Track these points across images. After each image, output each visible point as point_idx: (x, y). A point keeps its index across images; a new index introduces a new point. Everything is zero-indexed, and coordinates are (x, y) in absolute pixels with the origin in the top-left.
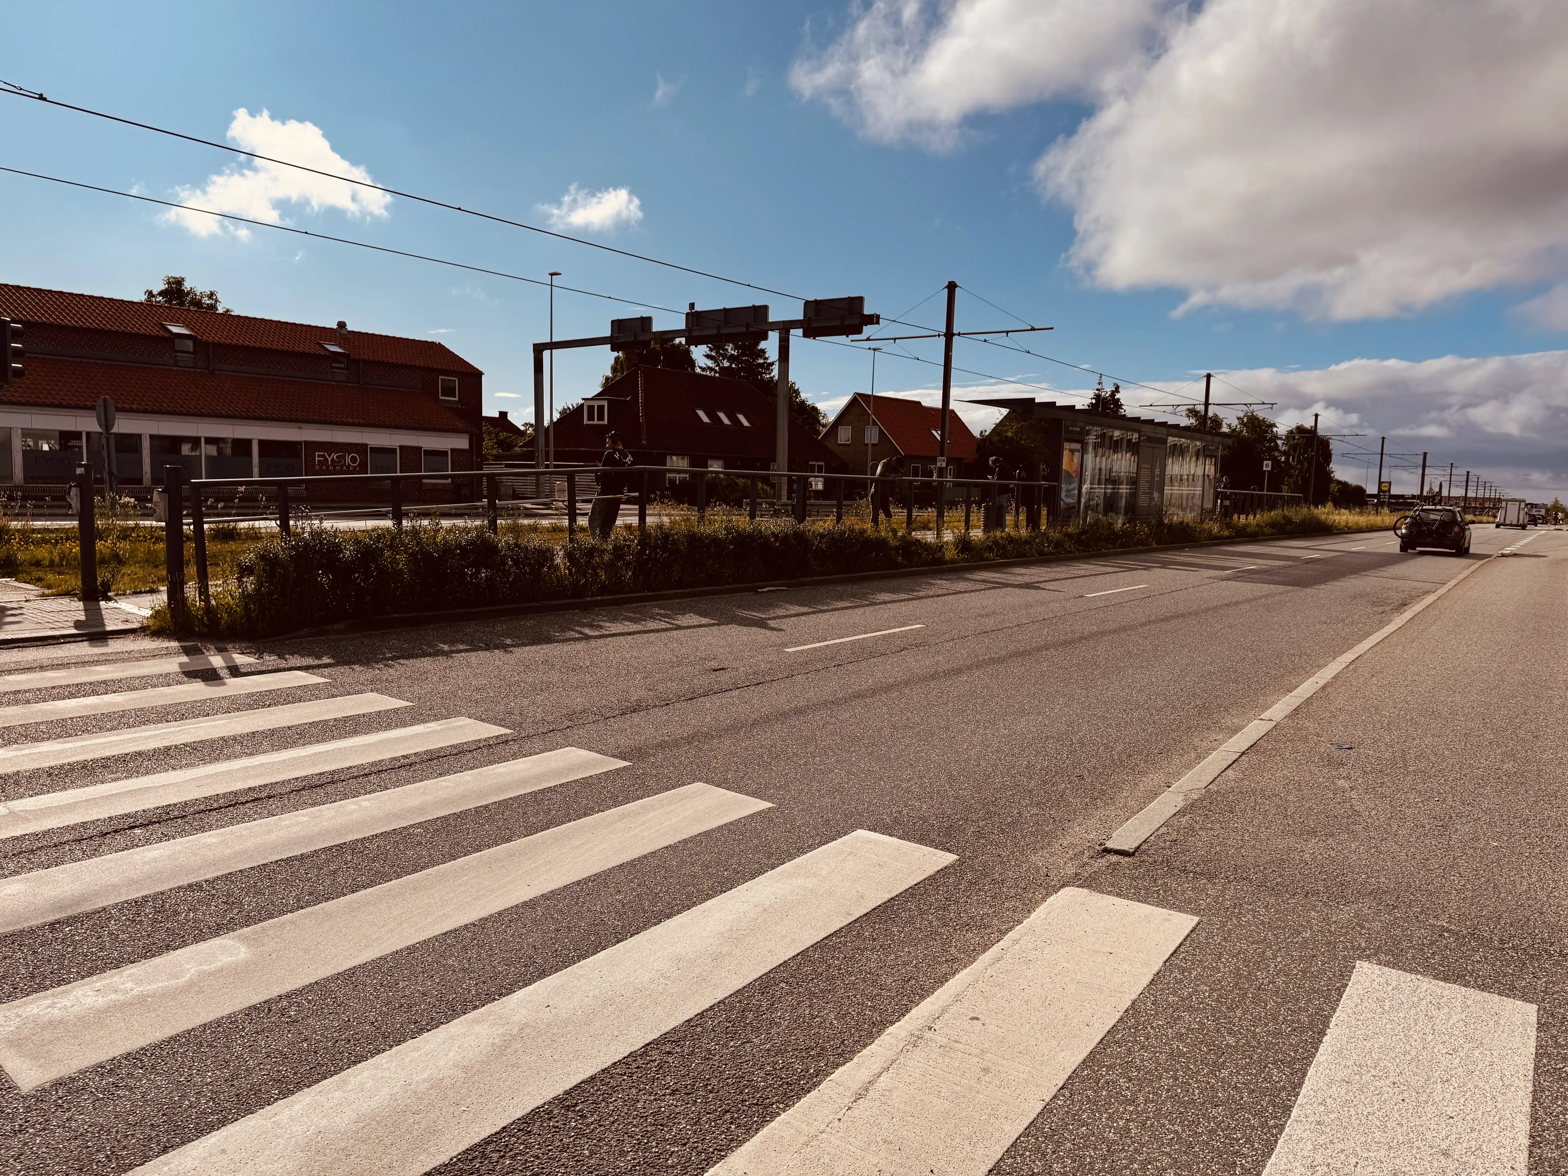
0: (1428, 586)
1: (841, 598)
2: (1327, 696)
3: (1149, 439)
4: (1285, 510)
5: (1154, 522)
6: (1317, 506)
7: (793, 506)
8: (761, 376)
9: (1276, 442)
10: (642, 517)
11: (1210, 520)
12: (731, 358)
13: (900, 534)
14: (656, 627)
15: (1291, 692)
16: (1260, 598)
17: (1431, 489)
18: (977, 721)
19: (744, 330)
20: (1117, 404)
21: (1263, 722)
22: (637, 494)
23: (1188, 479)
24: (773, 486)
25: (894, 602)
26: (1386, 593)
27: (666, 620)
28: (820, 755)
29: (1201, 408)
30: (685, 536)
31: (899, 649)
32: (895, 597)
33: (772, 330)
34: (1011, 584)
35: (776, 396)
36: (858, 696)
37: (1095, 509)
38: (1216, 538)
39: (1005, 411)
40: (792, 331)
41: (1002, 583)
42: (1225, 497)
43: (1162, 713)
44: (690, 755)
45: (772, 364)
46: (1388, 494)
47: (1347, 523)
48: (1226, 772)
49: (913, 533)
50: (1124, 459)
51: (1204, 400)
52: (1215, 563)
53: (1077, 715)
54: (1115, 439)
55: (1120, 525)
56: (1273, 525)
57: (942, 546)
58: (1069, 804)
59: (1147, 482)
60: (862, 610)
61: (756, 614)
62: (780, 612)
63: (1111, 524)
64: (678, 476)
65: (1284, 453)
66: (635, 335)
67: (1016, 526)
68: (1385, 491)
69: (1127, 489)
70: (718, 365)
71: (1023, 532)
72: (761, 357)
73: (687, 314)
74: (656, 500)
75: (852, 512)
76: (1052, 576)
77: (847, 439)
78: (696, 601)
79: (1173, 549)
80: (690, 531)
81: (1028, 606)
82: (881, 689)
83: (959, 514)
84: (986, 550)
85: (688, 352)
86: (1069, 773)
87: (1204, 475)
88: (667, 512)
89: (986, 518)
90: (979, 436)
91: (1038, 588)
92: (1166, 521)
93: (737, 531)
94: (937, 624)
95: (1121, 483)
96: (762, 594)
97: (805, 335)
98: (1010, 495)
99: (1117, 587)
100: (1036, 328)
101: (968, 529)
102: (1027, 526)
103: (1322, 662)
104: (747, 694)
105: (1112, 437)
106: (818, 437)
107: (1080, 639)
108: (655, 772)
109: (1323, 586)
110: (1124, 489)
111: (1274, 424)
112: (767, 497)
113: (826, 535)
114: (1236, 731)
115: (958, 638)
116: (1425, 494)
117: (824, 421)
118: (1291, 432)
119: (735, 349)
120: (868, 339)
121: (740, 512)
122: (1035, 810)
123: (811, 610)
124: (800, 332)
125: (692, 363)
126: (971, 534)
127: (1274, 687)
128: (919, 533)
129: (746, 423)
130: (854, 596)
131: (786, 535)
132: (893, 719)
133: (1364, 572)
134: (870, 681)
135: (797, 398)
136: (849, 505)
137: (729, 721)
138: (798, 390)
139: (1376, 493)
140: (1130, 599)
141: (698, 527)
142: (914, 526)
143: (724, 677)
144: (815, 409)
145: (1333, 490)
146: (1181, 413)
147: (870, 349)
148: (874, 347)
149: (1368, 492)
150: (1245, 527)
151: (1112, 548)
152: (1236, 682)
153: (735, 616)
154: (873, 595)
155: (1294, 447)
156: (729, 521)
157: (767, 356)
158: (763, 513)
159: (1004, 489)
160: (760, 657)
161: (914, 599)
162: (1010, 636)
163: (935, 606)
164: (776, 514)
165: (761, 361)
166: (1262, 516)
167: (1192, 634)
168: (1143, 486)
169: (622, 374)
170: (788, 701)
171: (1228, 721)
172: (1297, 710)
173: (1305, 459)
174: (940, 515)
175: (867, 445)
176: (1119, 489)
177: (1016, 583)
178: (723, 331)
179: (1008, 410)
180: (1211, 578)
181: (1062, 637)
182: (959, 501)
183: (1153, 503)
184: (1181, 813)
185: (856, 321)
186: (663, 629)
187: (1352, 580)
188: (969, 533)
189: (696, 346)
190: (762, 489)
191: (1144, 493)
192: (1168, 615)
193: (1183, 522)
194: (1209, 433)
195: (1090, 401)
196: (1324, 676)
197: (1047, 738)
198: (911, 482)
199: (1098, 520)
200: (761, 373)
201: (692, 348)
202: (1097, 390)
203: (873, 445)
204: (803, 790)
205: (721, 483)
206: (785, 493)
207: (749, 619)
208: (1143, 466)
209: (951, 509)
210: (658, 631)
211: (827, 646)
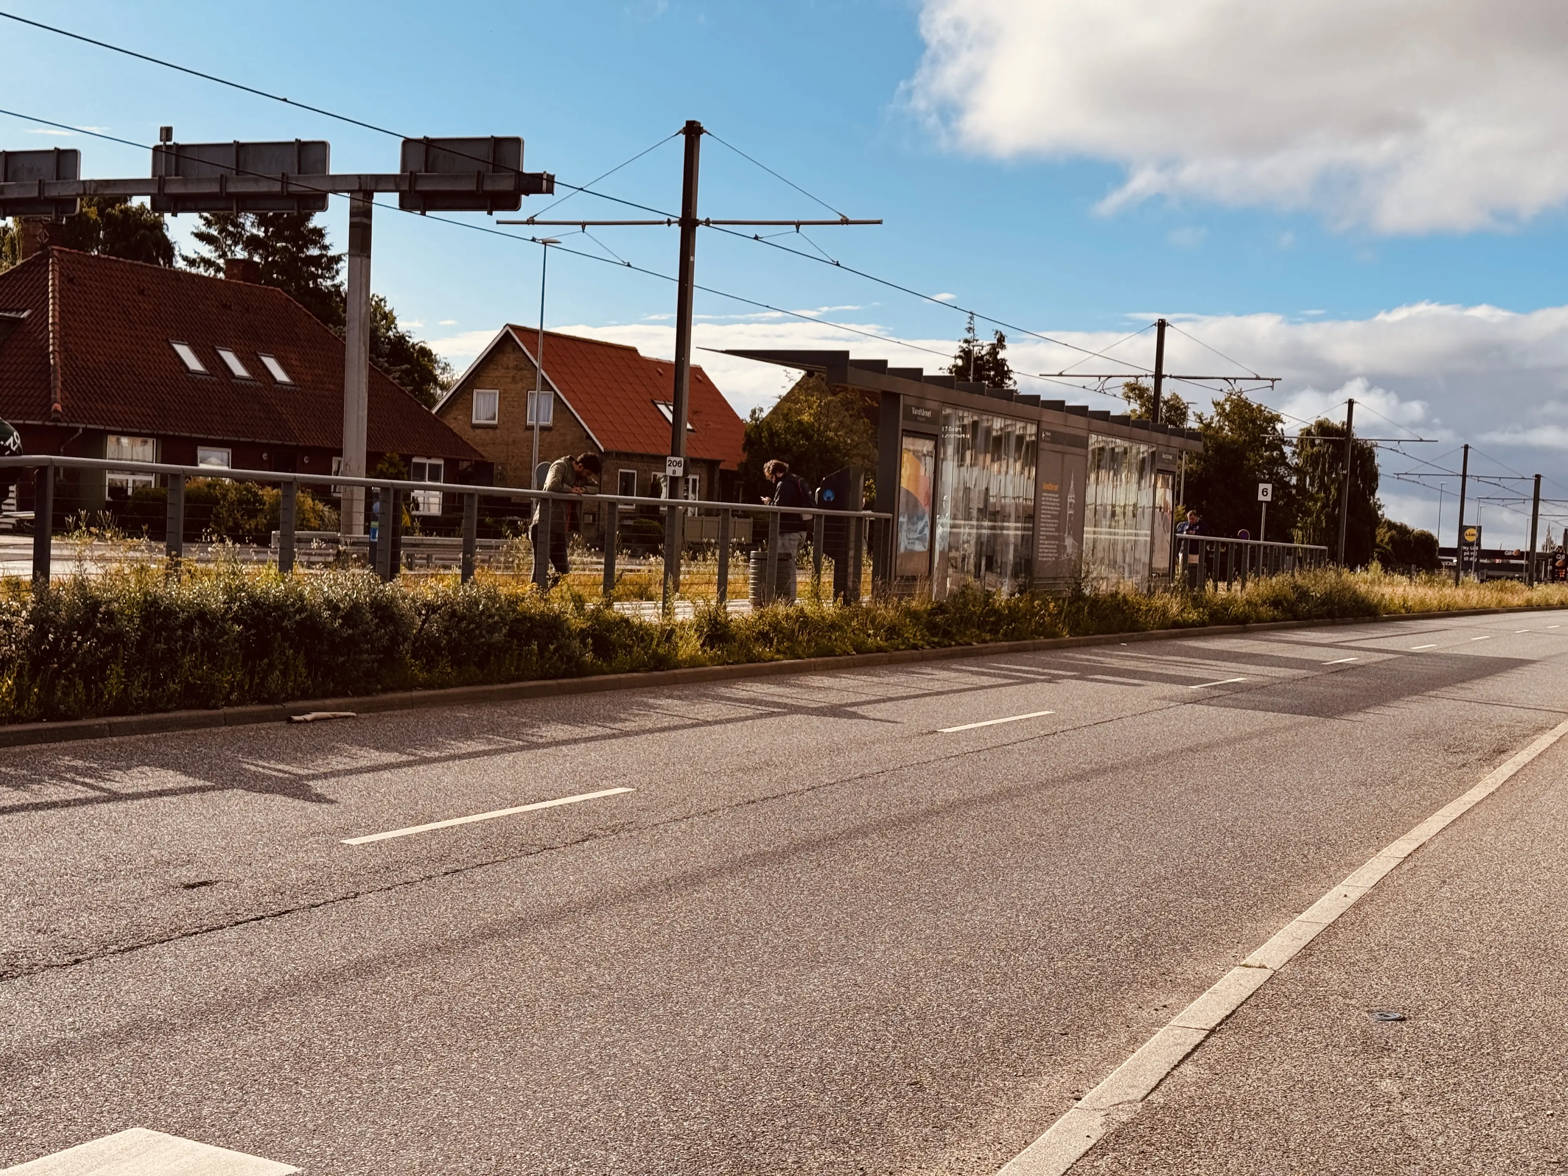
0: (1541, 718)
1: (466, 734)
2: (1363, 920)
3: (1056, 438)
4: (1296, 574)
5: (1067, 593)
6: (1352, 569)
7: (372, 545)
8: (315, 282)
9: (1281, 451)
10: (41, 562)
11: (1165, 590)
12: (252, 243)
13: (590, 606)
14: (63, 797)
15: (1301, 913)
16: (1250, 736)
17: (1549, 541)
18: (727, 980)
19: (277, 188)
20: (1001, 370)
21: (1250, 970)
22: (31, 515)
23: (1124, 513)
24: (335, 504)
25: (576, 741)
26: (1470, 729)
27: (87, 780)
28: (404, 1061)
29: (1149, 383)
30: (132, 603)
31: (579, 837)
32: (577, 732)
33: (335, 192)
34: (803, 708)
35: (341, 322)
36: (492, 933)
37: (958, 565)
38: (1176, 625)
39: (797, 374)
40: (378, 197)
41: (785, 706)
42: (1193, 547)
43: (1070, 956)
44: (120, 1069)
45: (338, 259)
46: (1476, 548)
47: (1405, 601)
48: (1182, 1068)
49: (617, 605)
50: (1011, 472)
51: (1153, 368)
52: (1172, 671)
53: (916, 964)
54: (994, 433)
55: (1005, 597)
56: (1276, 602)
57: (672, 631)
58: (892, 1141)
59: (1053, 517)
60: (509, 758)
61: (287, 768)
62: (337, 763)
63: (989, 595)
64: (131, 478)
65: (1297, 470)
66: (42, 185)
67: (816, 595)
68: (1472, 544)
69: (1017, 529)
70: (223, 255)
71: (830, 607)
72: (315, 243)
73: (156, 149)
74: (77, 527)
75: (499, 562)
76: (881, 692)
77: (490, 415)
78: (155, 741)
79: (1098, 644)
80: (146, 594)
81: (835, 750)
82: (538, 920)
83: (709, 568)
84: (757, 640)
85: (159, 226)
86: (896, 1078)
87: (1154, 507)
88: (97, 553)
89: (760, 577)
90: (749, 420)
91: (854, 715)
92: (1087, 592)
93: (250, 597)
94: (658, 786)
95: (1006, 518)
96: (301, 726)
97: (404, 206)
98: (804, 534)
99: (998, 714)
100: (851, 219)
101: (722, 597)
102: (836, 595)
103: (1355, 856)
104: (257, 935)
105: (989, 430)
106: (431, 408)
107: (928, 813)
108: (39, 1108)
109: (1361, 716)
110: (1012, 530)
111: (1278, 416)
112: (324, 526)
113: (439, 608)
114: (1201, 989)
115: (698, 814)
116: (1539, 549)
117: (443, 378)
118: (1308, 432)
119: (260, 224)
120: (531, 222)
121: (262, 557)
122: (829, 1156)
123: (404, 758)
124: (393, 198)
125: (167, 249)
126: (729, 609)
127: (1272, 904)
128: (627, 605)
129: (280, 376)
130: (495, 729)
131: (356, 607)
132: (559, 980)
133: (1433, 690)
134: (517, 903)
135: (389, 329)
136: (490, 547)
137: (211, 994)
138: (391, 312)
139: (1455, 546)
140: (1021, 738)
141: (165, 586)
142: (619, 589)
143: (206, 899)
144: (425, 353)
145: (1382, 541)
146: (1114, 391)
147: (534, 240)
148: (545, 237)
149: (1442, 544)
150: (1226, 605)
151: (991, 640)
152: (1203, 894)
153: (242, 772)
154: (532, 727)
155: (1314, 460)
156: (234, 574)
157: (327, 241)
158: (313, 559)
159: (791, 524)
160: (290, 857)
161: (614, 736)
162: (798, 809)
163: (656, 749)
164: (341, 561)
165: (314, 252)
166: (1257, 584)
167: (1128, 804)
168: (1046, 526)
169: (13, 264)
170: (344, 949)
171: (1188, 969)
172: (1308, 949)
173: (1333, 481)
174: (672, 569)
175: (531, 428)
176: (1002, 528)
177: (813, 705)
178: (232, 189)
179: (803, 372)
180: (1164, 698)
181: (894, 811)
182: (709, 544)
183: (1064, 557)
184: (1097, 1150)
185: (506, 185)
186: (80, 800)
187: (1414, 706)
188: (725, 607)
189: (174, 215)
190: (314, 510)
191: (1048, 538)
192: (1087, 767)
193: (1117, 593)
194: (1163, 430)
195: (952, 362)
196: (1359, 884)
197: (858, 1010)
198: (613, 504)
199: (966, 586)
200: (315, 277)
201: (167, 217)
202: (966, 341)
203: (543, 429)
204: (363, 1134)
205: (224, 496)
206: (359, 519)
207: (270, 778)
208: (1045, 487)
209: (694, 558)
210: (67, 804)
211: (434, 832)
